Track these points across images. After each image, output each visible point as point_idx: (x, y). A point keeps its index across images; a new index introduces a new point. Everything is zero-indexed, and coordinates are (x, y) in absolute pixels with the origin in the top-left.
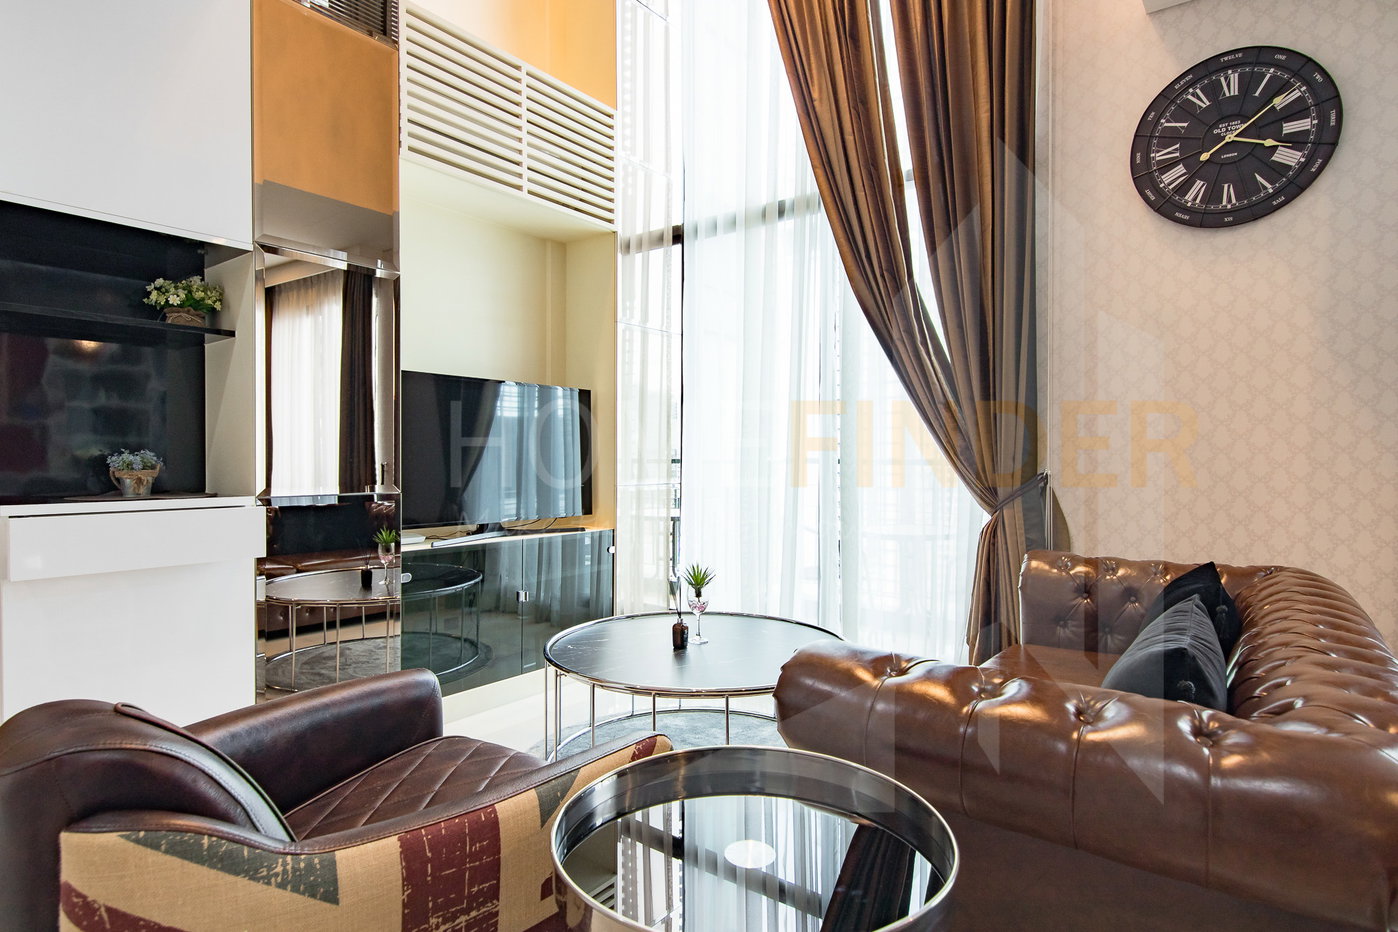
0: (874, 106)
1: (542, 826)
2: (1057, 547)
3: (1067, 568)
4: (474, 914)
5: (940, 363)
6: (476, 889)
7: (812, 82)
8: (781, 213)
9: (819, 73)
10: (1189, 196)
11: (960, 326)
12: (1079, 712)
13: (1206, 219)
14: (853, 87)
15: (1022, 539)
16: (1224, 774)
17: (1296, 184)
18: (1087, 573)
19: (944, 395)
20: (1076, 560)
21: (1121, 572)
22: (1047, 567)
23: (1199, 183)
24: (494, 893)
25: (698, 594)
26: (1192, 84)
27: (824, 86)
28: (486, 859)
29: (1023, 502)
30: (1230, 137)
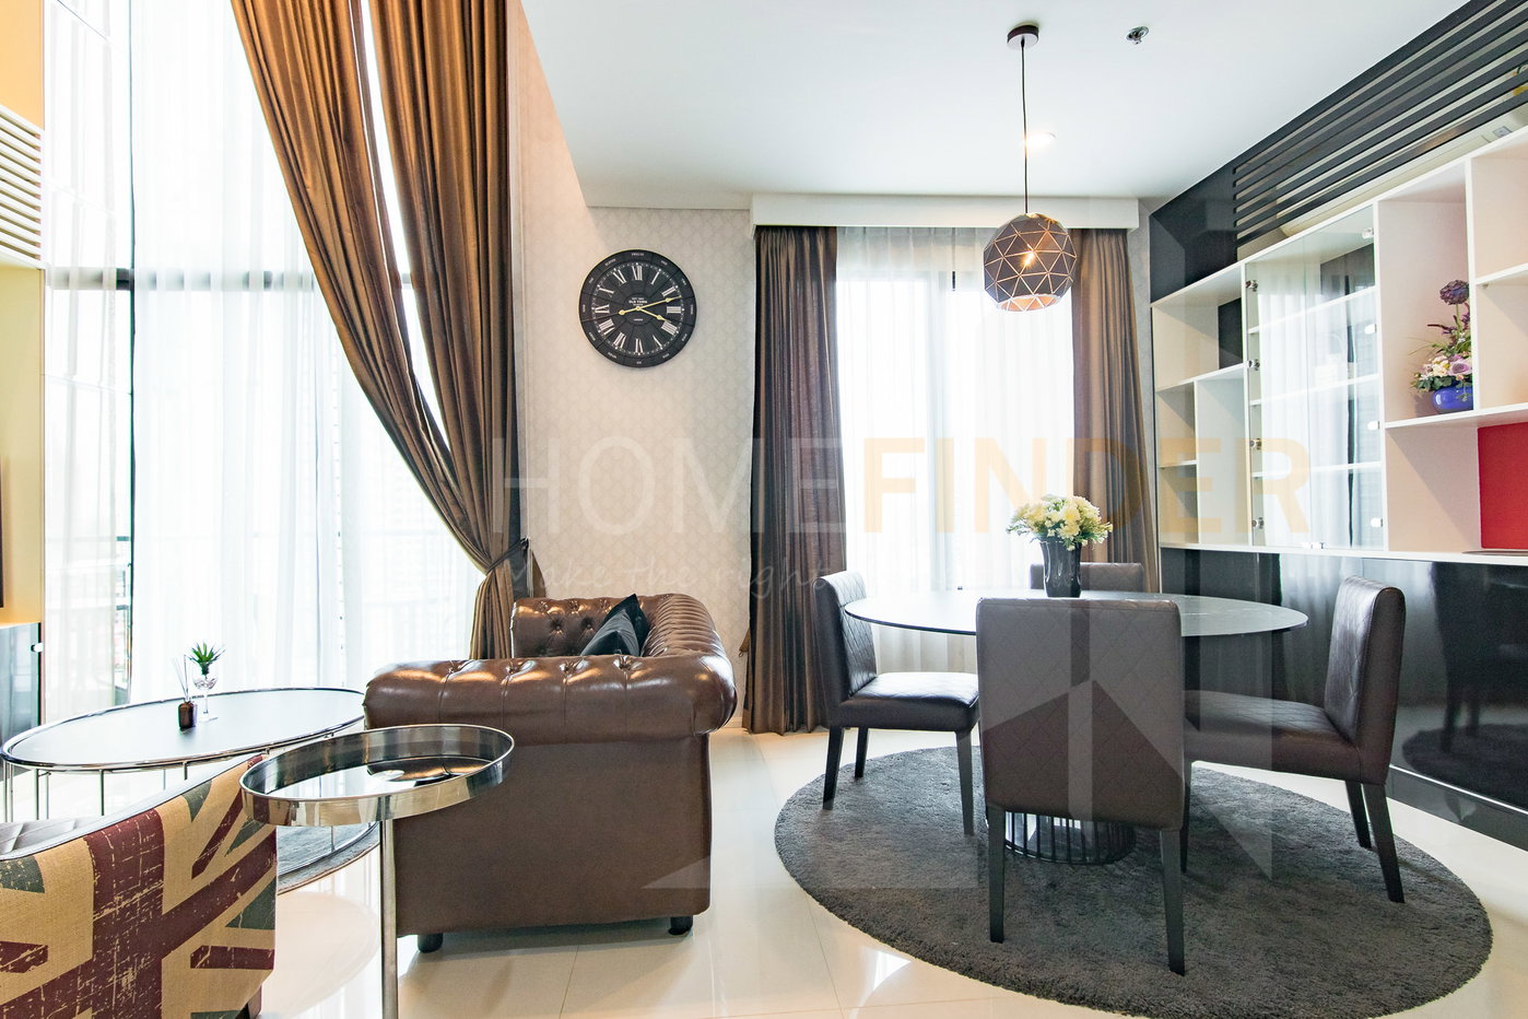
0: (372, 212)
1: (193, 818)
2: (536, 594)
3: (546, 610)
4: (146, 891)
5: (439, 446)
6: (147, 871)
7: (304, 169)
8: (267, 283)
9: (312, 164)
10: (616, 343)
11: (457, 417)
12: (567, 669)
13: (625, 360)
14: (349, 186)
15: (510, 592)
16: (632, 681)
17: (675, 347)
18: (559, 612)
19: (444, 474)
20: (551, 603)
21: (581, 608)
22: (531, 611)
23: (621, 335)
24: (160, 875)
25: (205, 672)
26: (615, 265)
27: (318, 178)
28: (154, 848)
29: (511, 562)
30: (638, 308)
